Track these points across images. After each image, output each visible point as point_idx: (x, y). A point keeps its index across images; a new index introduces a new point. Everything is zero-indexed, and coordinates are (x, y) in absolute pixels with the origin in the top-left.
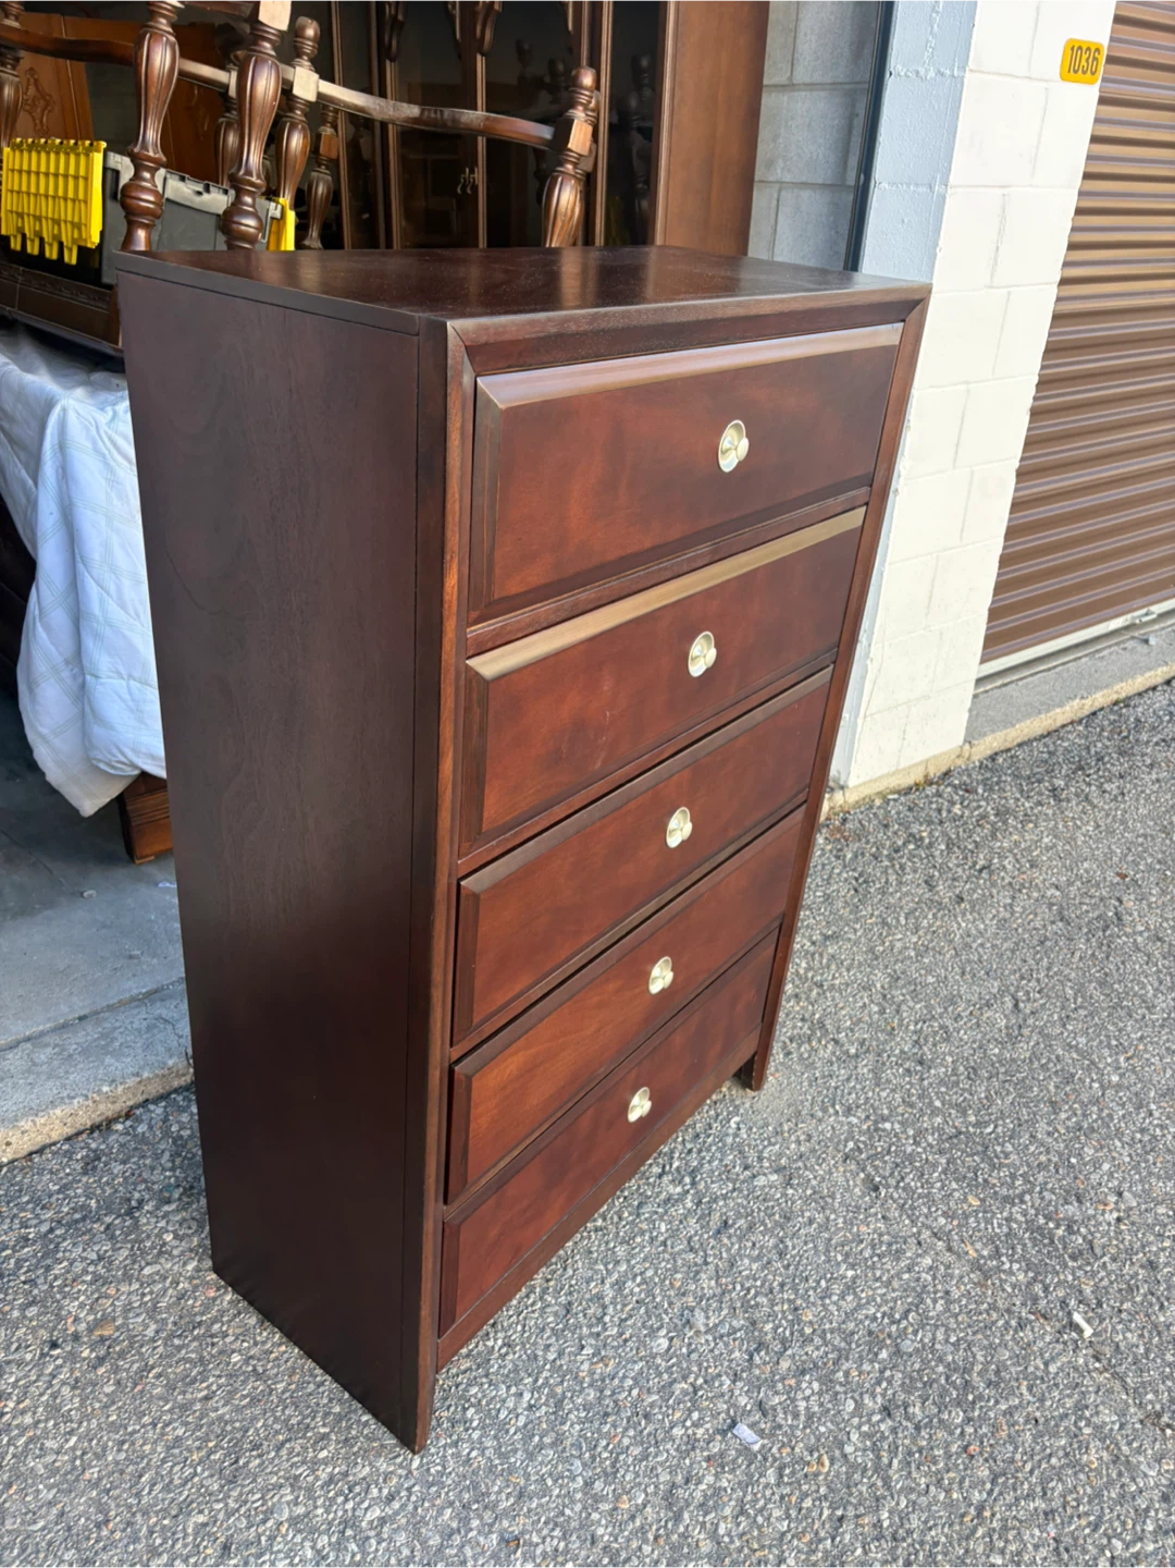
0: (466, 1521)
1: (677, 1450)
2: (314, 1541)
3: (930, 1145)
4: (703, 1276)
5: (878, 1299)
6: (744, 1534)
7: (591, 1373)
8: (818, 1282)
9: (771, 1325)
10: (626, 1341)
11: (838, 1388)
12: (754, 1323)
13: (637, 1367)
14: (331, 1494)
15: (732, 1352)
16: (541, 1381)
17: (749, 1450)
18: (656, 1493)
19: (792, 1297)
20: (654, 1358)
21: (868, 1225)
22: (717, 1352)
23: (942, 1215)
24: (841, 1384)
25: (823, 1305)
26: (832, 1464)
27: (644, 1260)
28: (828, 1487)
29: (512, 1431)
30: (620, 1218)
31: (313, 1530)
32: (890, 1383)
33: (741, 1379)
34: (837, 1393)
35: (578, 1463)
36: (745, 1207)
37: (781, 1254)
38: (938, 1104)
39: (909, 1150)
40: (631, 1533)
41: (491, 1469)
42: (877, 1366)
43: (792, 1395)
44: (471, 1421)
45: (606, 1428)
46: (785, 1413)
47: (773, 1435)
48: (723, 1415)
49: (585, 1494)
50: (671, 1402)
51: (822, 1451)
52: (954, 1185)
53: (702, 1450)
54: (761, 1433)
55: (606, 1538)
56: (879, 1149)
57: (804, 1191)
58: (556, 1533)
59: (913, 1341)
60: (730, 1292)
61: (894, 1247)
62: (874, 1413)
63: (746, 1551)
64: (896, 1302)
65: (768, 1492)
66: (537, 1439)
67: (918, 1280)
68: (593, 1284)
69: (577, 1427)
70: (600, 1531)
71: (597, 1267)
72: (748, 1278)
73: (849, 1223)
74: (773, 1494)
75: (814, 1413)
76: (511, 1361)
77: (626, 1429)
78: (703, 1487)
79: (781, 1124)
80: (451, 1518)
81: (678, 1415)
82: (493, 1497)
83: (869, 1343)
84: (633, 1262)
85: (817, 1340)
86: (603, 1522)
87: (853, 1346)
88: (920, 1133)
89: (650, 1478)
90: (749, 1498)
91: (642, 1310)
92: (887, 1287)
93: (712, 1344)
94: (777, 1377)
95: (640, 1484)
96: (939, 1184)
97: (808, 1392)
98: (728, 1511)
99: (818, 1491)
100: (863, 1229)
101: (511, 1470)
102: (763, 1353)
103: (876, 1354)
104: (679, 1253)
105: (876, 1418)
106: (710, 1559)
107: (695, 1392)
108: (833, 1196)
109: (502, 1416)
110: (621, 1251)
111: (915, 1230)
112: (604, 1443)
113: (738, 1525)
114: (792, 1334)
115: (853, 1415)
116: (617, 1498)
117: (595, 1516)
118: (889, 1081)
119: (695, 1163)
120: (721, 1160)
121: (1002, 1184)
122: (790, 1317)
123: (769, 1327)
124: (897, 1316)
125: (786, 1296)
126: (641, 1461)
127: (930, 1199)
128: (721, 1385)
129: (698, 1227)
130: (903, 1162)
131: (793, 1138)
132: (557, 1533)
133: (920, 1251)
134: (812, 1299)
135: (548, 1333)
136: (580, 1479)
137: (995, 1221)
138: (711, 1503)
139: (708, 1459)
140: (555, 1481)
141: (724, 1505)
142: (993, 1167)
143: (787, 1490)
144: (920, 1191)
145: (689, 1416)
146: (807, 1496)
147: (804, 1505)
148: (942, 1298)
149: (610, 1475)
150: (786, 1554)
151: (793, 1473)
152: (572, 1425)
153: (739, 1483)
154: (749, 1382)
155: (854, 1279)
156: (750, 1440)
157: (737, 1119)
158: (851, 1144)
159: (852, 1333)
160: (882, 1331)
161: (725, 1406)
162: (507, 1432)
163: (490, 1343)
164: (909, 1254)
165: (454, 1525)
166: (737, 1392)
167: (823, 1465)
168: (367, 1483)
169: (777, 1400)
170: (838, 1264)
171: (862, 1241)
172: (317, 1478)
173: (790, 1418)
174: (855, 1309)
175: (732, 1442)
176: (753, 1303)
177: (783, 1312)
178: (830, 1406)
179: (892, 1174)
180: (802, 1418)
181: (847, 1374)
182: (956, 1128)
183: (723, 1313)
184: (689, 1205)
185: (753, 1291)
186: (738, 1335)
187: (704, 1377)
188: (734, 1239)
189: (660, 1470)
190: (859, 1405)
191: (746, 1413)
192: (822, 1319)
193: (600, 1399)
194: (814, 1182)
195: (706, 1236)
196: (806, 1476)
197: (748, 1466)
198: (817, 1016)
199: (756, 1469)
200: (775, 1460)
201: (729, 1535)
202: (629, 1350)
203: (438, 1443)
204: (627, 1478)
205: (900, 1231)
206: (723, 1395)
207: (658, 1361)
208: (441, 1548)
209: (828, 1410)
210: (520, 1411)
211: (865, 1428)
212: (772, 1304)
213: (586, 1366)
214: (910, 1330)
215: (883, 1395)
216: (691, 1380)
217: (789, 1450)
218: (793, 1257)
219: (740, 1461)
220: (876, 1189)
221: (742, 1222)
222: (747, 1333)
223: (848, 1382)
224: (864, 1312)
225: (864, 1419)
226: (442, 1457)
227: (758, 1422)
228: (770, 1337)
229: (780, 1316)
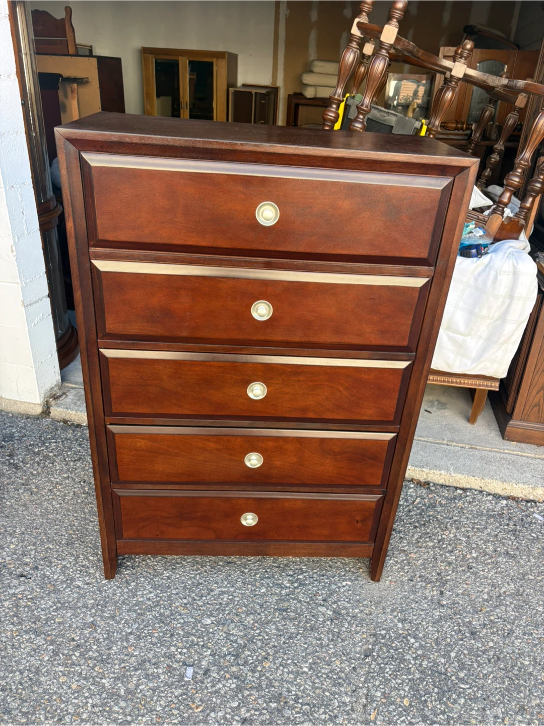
0: (93, 607)
1: (165, 653)
2: (60, 575)
3: (421, 665)
4: (252, 616)
5: (302, 688)
6: (145, 695)
7: (177, 607)
8: (288, 659)
9: (249, 653)
10: (200, 610)
11: (240, 696)
12: (244, 647)
13: (190, 620)
14: (79, 569)
15: (224, 646)
16: (161, 595)
17: (183, 677)
18: (142, 657)
19: (271, 653)
20: (199, 623)
21: (341, 663)
22: (219, 641)
23: (382, 693)
24: (243, 696)
25: (277, 668)
26: (201, 712)
27: (242, 594)
28: (189, 717)
29: (135, 599)
30: (254, 576)
31: (64, 573)
32: (261, 714)
33: (214, 657)
34: (237, 696)
35: (137, 625)
36: (301, 611)
37: (290, 638)
38: (453, 654)
39: (408, 657)
40: (120, 658)
41: (116, 603)
42: (265, 705)
43: (222, 679)
44: (130, 586)
45: (157, 625)
46: (211, 682)
47: (197, 683)
48: (192, 660)
49: (126, 635)
50: (184, 639)
51: (204, 705)
52: (407, 688)
53: (172, 662)
54: (194, 678)
55: (113, 652)
56: (394, 645)
57: (334, 628)
59: (292, 714)
60: (253, 630)
61: (340, 681)
62: (239, 716)
63: (138, 700)
64: (307, 696)
65: (169, 695)
66: (137, 608)
67: (331, 700)
68: (215, 585)
69: (151, 617)
70: (114, 648)
71: (225, 582)
72: (266, 632)
73: (335, 655)
74: (170, 697)
75: (220, 692)
76: (163, 582)
77: (161, 632)
78: (155, 670)
79: (365, 600)
80: (91, 604)
81: (180, 645)
82: (106, 610)
83: (274, 697)
84: (237, 591)
85: (257, 675)
86: (119, 647)
87: (267, 690)
88: (424, 656)
89: (147, 651)
90: (162, 689)
91: (217, 607)
92: (312, 688)
93: (222, 638)
94: (226, 669)
95: (142, 649)
96: (400, 681)
97: (228, 685)
98: (151, 685)
99: (184, 713)
100: (338, 663)
101: (120, 608)
102: (233, 658)
103: (271, 702)
104: (255, 602)
105: (237, 718)
106: (127, 690)
107: (195, 645)
108: (343, 640)
109: (138, 593)
110: (239, 584)
111: (361, 685)
112: (150, 628)
113: (148, 692)
114: (252, 663)
115: (231, 708)
116: (131, 645)
117: (119, 643)
118: (442, 626)
119: (307, 583)
120: (319, 590)
121: (431, 710)
122: (260, 658)
123: (247, 653)
124: (300, 701)
125: (269, 651)
126: (152, 644)
127: (387, 681)
128: (206, 652)
129: (275, 601)
130: (396, 659)
131: (361, 608)
132: (105, 636)
133: (349, 693)
134: (277, 661)
135: (183, 585)
136: (130, 630)
137: (403, 718)
138: (151, 677)
139: (169, 666)
140: (125, 623)
141: (153, 682)
142: (440, 699)
143: (175, 701)
144: (387, 675)
145: (182, 649)
146: (179, 710)
147: (173, 711)
148: (330, 715)
149: (139, 638)
150: (147, 716)
151: (185, 699)
152: (150, 615)
153: (167, 682)
154: (215, 661)
155: (304, 672)
156: (187, 675)
157: (349, 583)
158: (384, 632)
159: (274, 687)
160: (285, 698)
161: (197, 658)
163: (165, 572)
164: (342, 689)
165: (89, 606)
166: (206, 659)
167: (197, 708)
168: (89, 574)
169: (215, 675)
170: (306, 662)
171: (329, 665)
172: (82, 562)
173: (210, 684)
174: (287, 682)
175: (182, 669)
176: (255, 641)
177: (260, 654)
178: (228, 697)
179: (383, 659)
180: (214, 689)
181: (250, 695)
182: (446, 670)
183: (240, 633)
184: (283, 592)
185: (260, 638)
186: (234, 644)
187: (204, 644)
188: (281, 617)
189: (152, 652)
190: (238, 707)
191: (200, 667)
192: (270, 671)
193: (168, 616)
194: (344, 629)
195: (273, 606)
196: (188, 705)
197: (176, 681)
198: (449, 578)
199: (177, 685)
200: (187, 689)
201: (141, 691)
202: (196, 613)
203: (114, 583)
204: (141, 644)
205: (354, 679)
206: (201, 655)
208: (79, 608)
209: (226, 697)
210: (144, 596)
211: (228, 716)
212: (261, 648)
213: (177, 604)
214: (297, 710)
215: (251, 715)
216: (199, 640)
217: (194, 692)
218: (293, 643)
219: (176, 677)
220: (367, 656)
221: (293, 614)
222: (238, 647)
223: (246, 698)
224: (289, 686)
225: (232, 713)
226: (111, 587)
227: (199, 674)
228: (243, 656)
229: (257, 654)
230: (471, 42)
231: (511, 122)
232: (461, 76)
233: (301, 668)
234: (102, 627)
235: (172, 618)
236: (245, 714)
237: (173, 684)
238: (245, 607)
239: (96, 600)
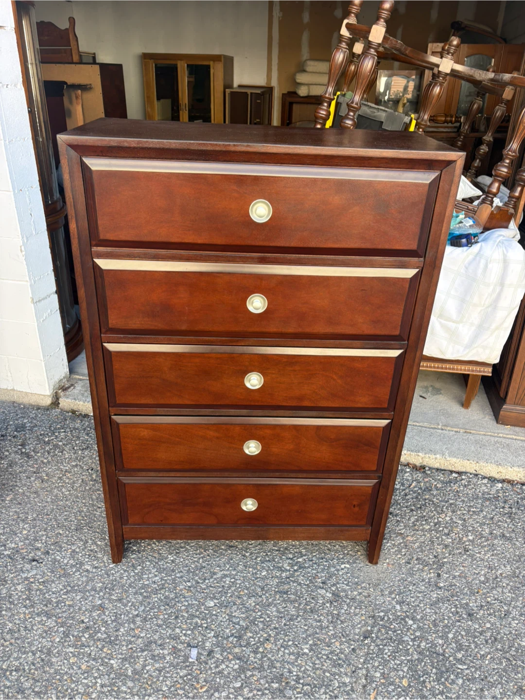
0: (101, 590)
1: (170, 635)
2: (70, 560)
3: (419, 646)
4: (253, 599)
5: (303, 669)
6: (151, 676)
7: (181, 590)
8: (289, 640)
9: (251, 635)
10: (203, 592)
11: (243, 676)
12: (247, 628)
13: (194, 602)
14: (87, 553)
15: (227, 628)
16: (166, 578)
17: (188, 658)
18: (148, 638)
19: (272, 635)
20: (203, 605)
21: (341, 645)
22: (222, 623)
23: (381, 673)
24: (246, 676)
25: (279, 649)
26: (205, 692)
27: (243, 577)
28: (194, 696)
29: (141, 582)
30: (256, 559)
31: (73, 557)
32: (263, 694)
33: (217, 638)
34: (240, 676)
35: (143, 608)
36: (301, 593)
37: (291, 620)
38: (451, 636)
39: (406, 638)
40: (127, 640)
41: (123, 586)
42: (267, 685)
43: (225, 660)
44: (136, 569)
45: (162, 608)
46: (214, 663)
47: (201, 664)
48: (196, 641)
49: (133, 617)
50: (188, 621)
51: (208, 685)
52: (405, 669)
53: (177, 643)
54: (198, 659)
55: (120, 633)
56: (392, 627)
57: (333, 610)
58: (112, 618)
59: (293, 694)
60: (255, 612)
61: (340, 662)
62: (242, 696)
63: (145, 680)
64: (308, 677)
65: (175, 675)
66: (143, 591)
67: (331, 681)
68: (218, 568)
69: (156, 599)
70: (122, 630)
71: (227, 565)
72: (267, 614)
73: (335, 636)
74: (176, 677)
75: (223, 673)
76: (167, 566)
77: (166, 614)
78: (161, 652)
79: (363, 582)
80: (99, 587)
81: (185, 626)
82: (114, 593)
83: (276, 677)
84: (239, 574)
85: (259, 656)
86: (126, 629)
87: (269, 671)
88: (422, 638)
89: (153, 633)
90: (168, 670)
91: (220, 589)
92: (313, 669)
93: (225, 620)
94: (228, 651)
95: (148, 631)
96: (398, 662)
97: (231, 665)
98: (157, 665)
99: (189, 693)
100: (337, 644)
101: (126, 591)
102: (235, 639)
103: (273, 682)
104: (256, 585)
106: (134, 670)
107: (199, 627)
108: (342, 622)
109: (144, 576)
110: (241, 567)
111: (360, 666)
112: (156, 610)
113: (154, 672)
114: (254, 645)
115: (234, 688)
116: (138, 627)
117: (126, 625)
118: (440, 608)
119: (306, 566)
120: (318, 572)
121: (430, 690)
122: (261, 640)
123: (249, 634)
124: (301, 681)
125: (270, 633)
126: (158, 626)
127: (385, 663)
128: (209, 633)
129: (275, 584)
130: (395, 640)
131: (360, 591)
133: (349, 674)
134: (278, 643)
135: (187, 569)
136: (137, 612)
138: (157, 658)
139: (174, 647)
140: (131, 606)
141: (159, 663)
142: (438, 680)
143: (181, 681)
144: (386, 656)
145: (187, 630)
146: (184, 690)
147: (179, 691)
148: (330, 695)
149: (145, 620)
150: (153, 696)
151: (190, 680)
152: (155, 597)
153: (172, 663)
154: (218, 642)
155: (304, 654)
156: (192, 656)
157: (348, 566)
158: (382, 614)
159: (275, 667)
160: (286, 678)
161: (201, 640)
162: (140, 581)
163: (169, 556)
164: (342, 670)
165: (98, 589)
166: (210, 640)
167: (201, 688)
168: (97, 559)
169: (218, 656)
170: (307, 643)
171: (329, 647)
172: (90, 547)
173: (214, 665)
174: (288, 663)
175: (187, 650)
176: (256, 623)
177: (262, 636)
178: (231, 677)
179: (382, 640)
180: (217, 670)
181: (253, 675)
182: (444, 651)
183: (242, 615)
184: (284, 575)
185: (262, 620)
186: (237, 626)
187: (208, 625)
188: (281, 599)
189: (158, 634)
190: (241, 688)
191: (204, 648)
192: (271, 652)
193: (173, 599)
194: (343, 611)
195: (273, 589)
196: (193, 685)
197: (181, 662)
198: (445, 560)
199: (182, 665)
200: (191, 670)
201: (147, 672)
202: (199, 596)
203: (121, 567)
204: (147, 626)
205: (353, 660)
206: (205, 636)
207: (203, 607)
208: (88, 591)
209: (229, 677)
210: (150, 580)
211: (232, 696)
212: (263, 630)
213: (181, 587)
214: (298, 690)
215: (254, 695)
216: (203, 622)
217: (199, 672)
218: (294, 624)
219: (181, 658)
220: (366, 638)
221: (293, 597)
222: (240, 629)
223: (248, 678)
224: (291, 666)
225: (235, 693)
226: (118, 571)
227: (203, 655)
228: (245, 637)
229: (259, 635)
230: (457, 38)
231: (499, 114)
232: (448, 71)
233: (302, 649)
234: (110, 609)
235: (177, 600)
236: (247, 694)
237: (178, 664)
238: (247, 590)
239: (104, 583)
